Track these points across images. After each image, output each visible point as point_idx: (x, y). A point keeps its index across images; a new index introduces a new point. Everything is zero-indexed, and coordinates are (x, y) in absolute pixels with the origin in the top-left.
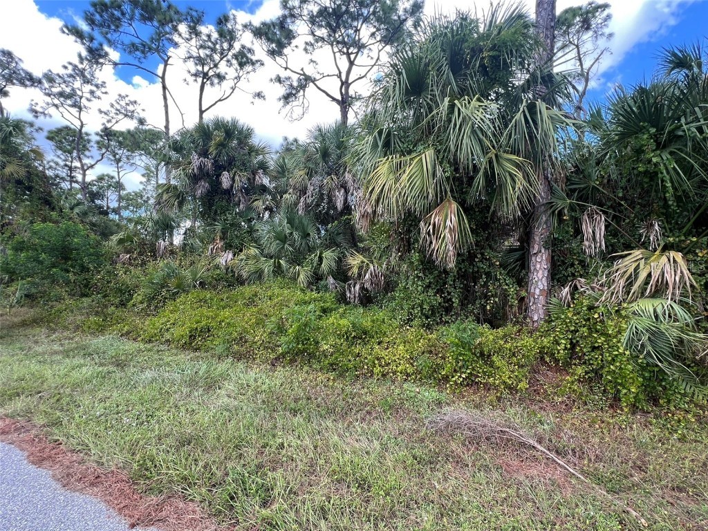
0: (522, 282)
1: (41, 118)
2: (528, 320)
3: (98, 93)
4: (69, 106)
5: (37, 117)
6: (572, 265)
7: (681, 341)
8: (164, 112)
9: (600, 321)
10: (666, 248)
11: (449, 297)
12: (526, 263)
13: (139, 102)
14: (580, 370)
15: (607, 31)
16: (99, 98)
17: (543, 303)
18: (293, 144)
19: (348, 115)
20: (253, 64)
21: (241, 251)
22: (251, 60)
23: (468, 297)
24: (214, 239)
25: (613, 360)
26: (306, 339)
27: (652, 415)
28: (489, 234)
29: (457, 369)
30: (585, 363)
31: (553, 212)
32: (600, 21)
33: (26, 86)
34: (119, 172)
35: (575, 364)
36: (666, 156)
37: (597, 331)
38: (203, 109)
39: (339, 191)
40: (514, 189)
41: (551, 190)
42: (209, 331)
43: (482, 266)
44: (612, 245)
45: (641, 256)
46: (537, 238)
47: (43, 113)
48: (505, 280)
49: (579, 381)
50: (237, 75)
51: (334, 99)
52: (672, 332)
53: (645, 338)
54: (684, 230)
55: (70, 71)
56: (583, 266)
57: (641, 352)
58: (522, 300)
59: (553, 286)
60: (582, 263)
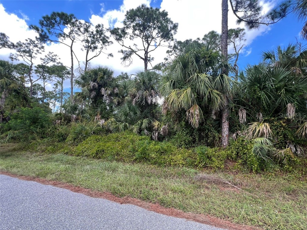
0: (220, 132)
1: (15, 61)
2: (222, 145)
3: (40, 51)
4: (27, 56)
5: (12, 60)
6: (236, 126)
7: (269, 151)
8: (71, 61)
9: (246, 145)
10: (265, 121)
11: (194, 137)
12: (221, 125)
13: (58, 55)
14: (240, 161)
15: (244, 38)
16: (41, 53)
17: (227, 139)
18: (125, 75)
19: (147, 65)
20: (108, 42)
21: (108, 119)
22: (108, 41)
23: (201, 138)
24: (97, 114)
25: (250, 157)
26: (145, 153)
27: (262, 174)
28: (208, 115)
29: (200, 162)
30: (241, 159)
31: (229, 108)
32: (241, 35)
33: (11, 48)
34: (44, 83)
35: (238, 159)
36: (263, 93)
37: (245, 148)
38: (88, 60)
39: (149, 97)
40: (217, 102)
41: (228, 101)
42: (103, 151)
43: (206, 126)
44: (249, 120)
45: (257, 124)
46: (224, 117)
47: (16, 59)
48: (214, 131)
49: (240, 165)
50: (102, 46)
51: (142, 58)
52: (266, 147)
53: (258, 150)
54: (270, 115)
55: (29, 42)
56: (240, 127)
57: (257, 154)
58: (220, 138)
59: (230, 133)
60: (239, 126)
